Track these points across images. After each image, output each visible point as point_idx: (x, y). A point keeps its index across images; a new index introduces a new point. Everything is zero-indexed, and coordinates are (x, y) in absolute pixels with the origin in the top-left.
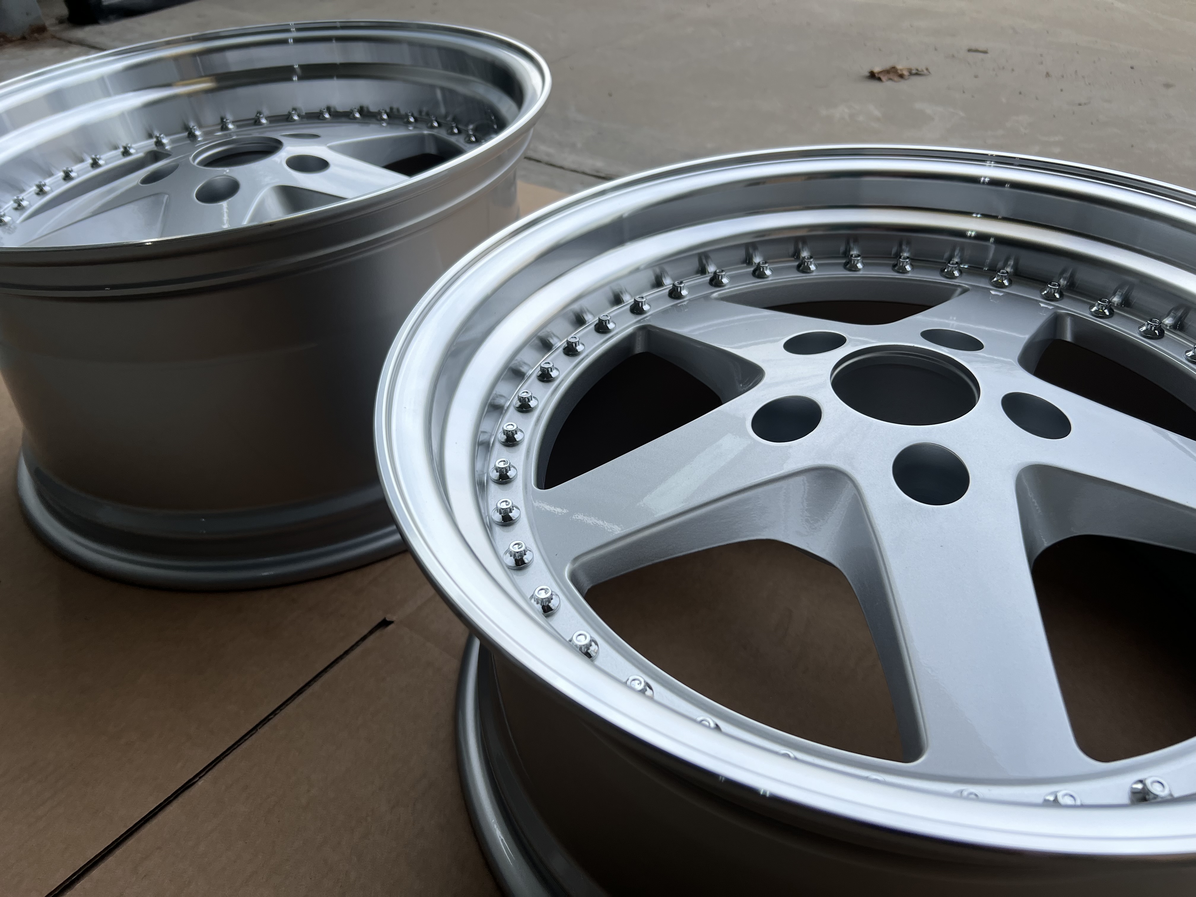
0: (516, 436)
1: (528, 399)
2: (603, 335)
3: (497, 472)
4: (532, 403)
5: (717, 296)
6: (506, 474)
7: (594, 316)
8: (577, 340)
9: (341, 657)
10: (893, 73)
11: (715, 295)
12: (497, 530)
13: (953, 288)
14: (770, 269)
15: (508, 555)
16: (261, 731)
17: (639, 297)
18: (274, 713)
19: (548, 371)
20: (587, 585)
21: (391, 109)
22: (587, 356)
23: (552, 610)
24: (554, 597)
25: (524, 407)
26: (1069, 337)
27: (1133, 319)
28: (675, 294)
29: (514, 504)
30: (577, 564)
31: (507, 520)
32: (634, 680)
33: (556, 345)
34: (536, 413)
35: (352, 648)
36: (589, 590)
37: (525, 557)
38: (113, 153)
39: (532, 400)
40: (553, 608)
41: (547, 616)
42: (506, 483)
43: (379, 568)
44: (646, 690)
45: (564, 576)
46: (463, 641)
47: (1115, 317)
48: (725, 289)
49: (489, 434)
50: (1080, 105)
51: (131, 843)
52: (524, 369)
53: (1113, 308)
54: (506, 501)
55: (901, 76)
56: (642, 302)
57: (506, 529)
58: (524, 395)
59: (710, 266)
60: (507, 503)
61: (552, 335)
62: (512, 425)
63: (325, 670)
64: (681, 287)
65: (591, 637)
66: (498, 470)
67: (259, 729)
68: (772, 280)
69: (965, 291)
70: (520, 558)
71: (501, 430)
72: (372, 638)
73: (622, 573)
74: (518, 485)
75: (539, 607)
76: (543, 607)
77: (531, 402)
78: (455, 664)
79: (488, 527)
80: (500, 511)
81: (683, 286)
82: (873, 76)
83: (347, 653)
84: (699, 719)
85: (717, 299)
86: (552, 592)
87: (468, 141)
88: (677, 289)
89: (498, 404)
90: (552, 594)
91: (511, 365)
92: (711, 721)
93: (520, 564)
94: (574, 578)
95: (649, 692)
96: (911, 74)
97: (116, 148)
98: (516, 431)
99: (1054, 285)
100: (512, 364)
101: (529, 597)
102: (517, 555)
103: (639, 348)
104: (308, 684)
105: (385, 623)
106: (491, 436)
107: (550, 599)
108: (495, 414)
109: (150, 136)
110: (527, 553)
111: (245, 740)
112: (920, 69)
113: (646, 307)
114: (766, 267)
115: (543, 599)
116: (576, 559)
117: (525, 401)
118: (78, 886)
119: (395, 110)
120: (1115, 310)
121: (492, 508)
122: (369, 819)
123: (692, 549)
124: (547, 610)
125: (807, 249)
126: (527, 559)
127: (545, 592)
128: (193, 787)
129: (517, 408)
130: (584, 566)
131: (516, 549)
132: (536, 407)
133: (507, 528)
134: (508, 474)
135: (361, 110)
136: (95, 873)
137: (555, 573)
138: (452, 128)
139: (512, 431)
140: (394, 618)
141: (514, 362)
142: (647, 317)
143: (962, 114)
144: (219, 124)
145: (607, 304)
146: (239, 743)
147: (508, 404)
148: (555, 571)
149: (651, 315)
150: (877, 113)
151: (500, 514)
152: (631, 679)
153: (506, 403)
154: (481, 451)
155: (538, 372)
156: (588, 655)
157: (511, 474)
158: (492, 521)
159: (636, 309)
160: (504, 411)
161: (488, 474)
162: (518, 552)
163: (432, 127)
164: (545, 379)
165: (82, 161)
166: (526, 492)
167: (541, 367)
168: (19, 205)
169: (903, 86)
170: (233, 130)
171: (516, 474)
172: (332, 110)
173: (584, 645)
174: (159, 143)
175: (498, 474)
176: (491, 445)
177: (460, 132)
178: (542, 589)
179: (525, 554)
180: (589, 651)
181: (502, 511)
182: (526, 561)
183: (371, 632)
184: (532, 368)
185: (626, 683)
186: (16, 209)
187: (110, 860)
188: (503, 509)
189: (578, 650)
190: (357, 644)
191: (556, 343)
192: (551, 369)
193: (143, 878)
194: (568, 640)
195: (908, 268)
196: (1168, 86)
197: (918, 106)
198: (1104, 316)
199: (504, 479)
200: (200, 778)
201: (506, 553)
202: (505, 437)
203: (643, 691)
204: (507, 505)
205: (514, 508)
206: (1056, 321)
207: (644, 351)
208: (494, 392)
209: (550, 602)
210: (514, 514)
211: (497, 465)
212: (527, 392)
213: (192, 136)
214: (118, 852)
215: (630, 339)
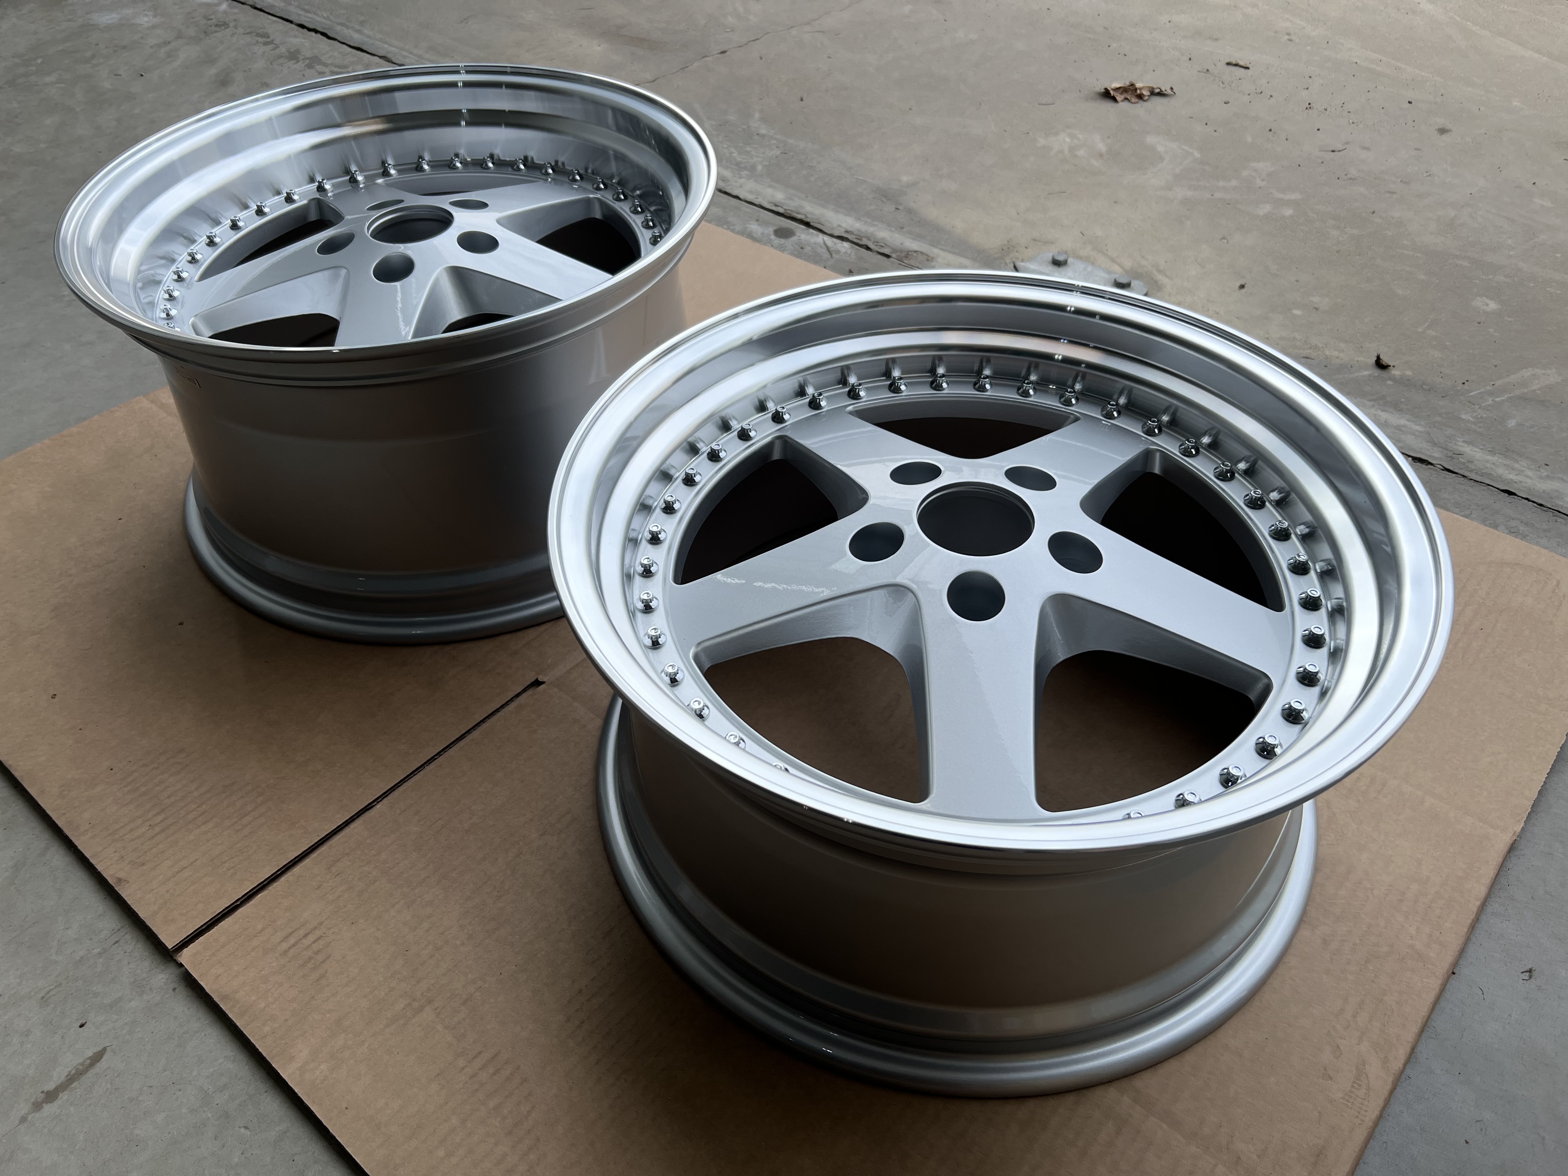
0: (659, 536)
1: (673, 503)
2: (745, 442)
3: (642, 567)
4: (676, 506)
5: (852, 409)
6: (650, 569)
7: (739, 423)
8: (721, 447)
9: (497, 710)
10: (1132, 92)
11: (850, 408)
12: (639, 615)
13: (1068, 415)
14: (905, 384)
15: (647, 637)
16: (428, 768)
17: (781, 407)
18: (439, 754)
19: (692, 476)
20: (707, 665)
21: (557, 162)
22: (729, 461)
23: (677, 681)
24: (679, 672)
25: (669, 509)
26: (1157, 470)
27: (1214, 459)
28: (814, 404)
29: (654, 595)
30: (699, 648)
31: (648, 608)
32: (731, 735)
33: (702, 450)
34: (678, 515)
35: (507, 703)
36: (709, 668)
37: (659, 640)
38: (277, 198)
39: (675, 503)
40: (678, 680)
41: (674, 686)
42: (648, 577)
43: (532, 633)
44: (740, 743)
45: (689, 656)
46: (606, 702)
47: (1200, 457)
48: (862, 402)
49: (638, 532)
50: (1333, 151)
51: (323, 849)
52: (672, 472)
53: (1200, 447)
54: (648, 593)
55: (1140, 97)
56: (782, 412)
57: (646, 615)
58: (669, 499)
59: (850, 377)
60: (648, 595)
61: (699, 441)
62: (657, 526)
63: (483, 721)
64: (819, 399)
65: (704, 703)
66: (643, 566)
67: (427, 766)
68: (905, 396)
69: (1077, 419)
70: (656, 640)
71: (647, 529)
72: (525, 695)
73: (735, 657)
74: (658, 579)
75: (668, 680)
76: (671, 679)
77: (675, 504)
78: (599, 722)
79: (631, 614)
80: (642, 601)
81: (822, 398)
82: (1107, 95)
83: (502, 707)
84: (774, 764)
85: (851, 413)
86: (678, 668)
87: (634, 210)
88: (817, 400)
89: (648, 504)
90: (678, 670)
91: (661, 469)
92: (782, 765)
93: (656, 644)
94: (696, 658)
95: (742, 744)
96: (1153, 93)
97: (279, 193)
98: (660, 532)
99: (1154, 422)
100: (664, 467)
101: (660, 672)
102: (653, 638)
103: (776, 455)
104: (469, 732)
105: (537, 683)
106: (639, 534)
107: (676, 674)
108: (646, 512)
109: (312, 180)
110: (661, 636)
111: (415, 775)
112: (1163, 89)
113: (786, 417)
114: (901, 383)
115: (670, 673)
116: (699, 644)
117: (670, 504)
118: (283, 879)
119: (560, 164)
120: (1200, 449)
121: (636, 597)
122: (521, 843)
123: (792, 642)
124: (674, 681)
125: (943, 366)
126: (661, 641)
127: (672, 668)
128: (373, 809)
129: (663, 509)
130: (705, 650)
131: (653, 633)
132: (679, 509)
133: (648, 614)
134: (651, 569)
135: (525, 161)
136: (297, 870)
137: (683, 654)
138: (619, 194)
139: (656, 532)
140: (545, 679)
141: (664, 466)
142: (787, 426)
143: (1197, 155)
144: (380, 169)
145: (753, 411)
146: (410, 777)
147: (656, 504)
148: (682, 651)
149: (791, 424)
150: (1101, 147)
151: (643, 603)
152: (729, 735)
153: (653, 503)
154: (630, 546)
155: (683, 476)
156: (701, 716)
157: (653, 569)
158: (635, 608)
159: (778, 418)
160: (652, 511)
161: (634, 567)
162: (654, 636)
163: (598, 189)
164: (689, 483)
165: (246, 207)
166: (665, 585)
167: (686, 473)
168: (193, 258)
169: (1139, 109)
170: (394, 176)
171: (658, 570)
172: (496, 157)
173: (698, 709)
174: (321, 189)
175: (643, 569)
176: (639, 541)
177: (626, 197)
178: (670, 666)
179: (660, 637)
180: (702, 713)
181: (644, 601)
182: (661, 643)
183: (525, 690)
184: (679, 471)
185: (725, 738)
186: (190, 262)
187: (307, 862)
188: (645, 600)
189: (694, 712)
190: (512, 700)
191: (703, 448)
192: (695, 475)
193: (336, 877)
194: (686, 705)
195: (1031, 392)
196: (1442, 131)
197: (1150, 140)
198: (1190, 455)
199: (647, 573)
200: (378, 802)
201: (645, 635)
202: (650, 536)
203: (737, 744)
204: (648, 597)
205: (654, 599)
206: (1147, 455)
207: (781, 458)
208: (645, 494)
209: (676, 676)
210: (653, 604)
211: (642, 562)
212: (672, 496)
213: (353, 181)
214: (314, 855)
215: (769, 446)
